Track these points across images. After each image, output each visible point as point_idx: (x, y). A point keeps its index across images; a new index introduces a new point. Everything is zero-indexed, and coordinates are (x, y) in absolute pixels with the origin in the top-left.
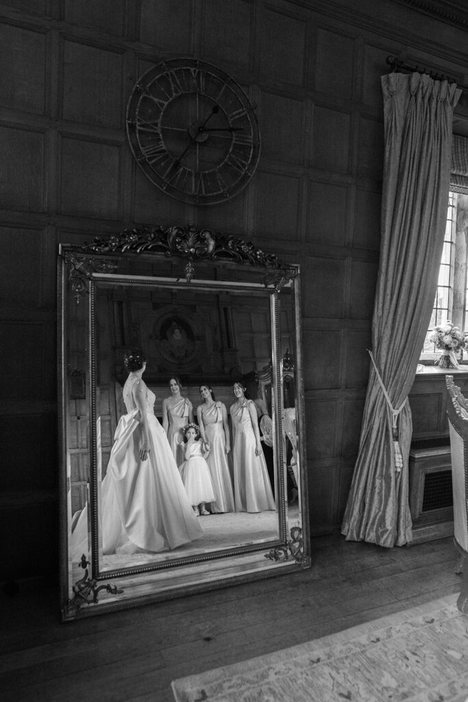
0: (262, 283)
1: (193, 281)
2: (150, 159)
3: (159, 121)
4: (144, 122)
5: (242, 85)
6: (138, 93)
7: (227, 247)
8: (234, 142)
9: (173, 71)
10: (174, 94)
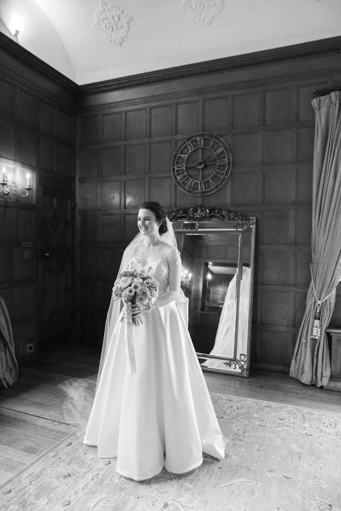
0: (234, 228)
1: (199, 230)
2: (181, 180)
3: (184, 164)
4: (178, 166)
5: (220, 136)
6: (176, 155)
7: (215, 213)
8: (218, 164)
9: (189, 142)
10: (190, 151)
